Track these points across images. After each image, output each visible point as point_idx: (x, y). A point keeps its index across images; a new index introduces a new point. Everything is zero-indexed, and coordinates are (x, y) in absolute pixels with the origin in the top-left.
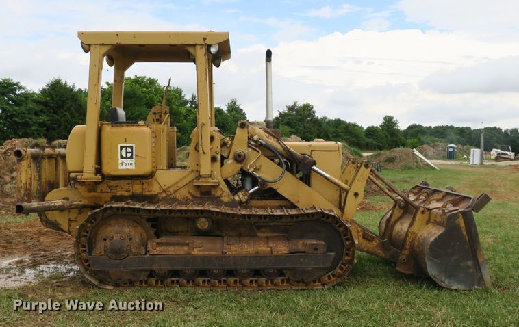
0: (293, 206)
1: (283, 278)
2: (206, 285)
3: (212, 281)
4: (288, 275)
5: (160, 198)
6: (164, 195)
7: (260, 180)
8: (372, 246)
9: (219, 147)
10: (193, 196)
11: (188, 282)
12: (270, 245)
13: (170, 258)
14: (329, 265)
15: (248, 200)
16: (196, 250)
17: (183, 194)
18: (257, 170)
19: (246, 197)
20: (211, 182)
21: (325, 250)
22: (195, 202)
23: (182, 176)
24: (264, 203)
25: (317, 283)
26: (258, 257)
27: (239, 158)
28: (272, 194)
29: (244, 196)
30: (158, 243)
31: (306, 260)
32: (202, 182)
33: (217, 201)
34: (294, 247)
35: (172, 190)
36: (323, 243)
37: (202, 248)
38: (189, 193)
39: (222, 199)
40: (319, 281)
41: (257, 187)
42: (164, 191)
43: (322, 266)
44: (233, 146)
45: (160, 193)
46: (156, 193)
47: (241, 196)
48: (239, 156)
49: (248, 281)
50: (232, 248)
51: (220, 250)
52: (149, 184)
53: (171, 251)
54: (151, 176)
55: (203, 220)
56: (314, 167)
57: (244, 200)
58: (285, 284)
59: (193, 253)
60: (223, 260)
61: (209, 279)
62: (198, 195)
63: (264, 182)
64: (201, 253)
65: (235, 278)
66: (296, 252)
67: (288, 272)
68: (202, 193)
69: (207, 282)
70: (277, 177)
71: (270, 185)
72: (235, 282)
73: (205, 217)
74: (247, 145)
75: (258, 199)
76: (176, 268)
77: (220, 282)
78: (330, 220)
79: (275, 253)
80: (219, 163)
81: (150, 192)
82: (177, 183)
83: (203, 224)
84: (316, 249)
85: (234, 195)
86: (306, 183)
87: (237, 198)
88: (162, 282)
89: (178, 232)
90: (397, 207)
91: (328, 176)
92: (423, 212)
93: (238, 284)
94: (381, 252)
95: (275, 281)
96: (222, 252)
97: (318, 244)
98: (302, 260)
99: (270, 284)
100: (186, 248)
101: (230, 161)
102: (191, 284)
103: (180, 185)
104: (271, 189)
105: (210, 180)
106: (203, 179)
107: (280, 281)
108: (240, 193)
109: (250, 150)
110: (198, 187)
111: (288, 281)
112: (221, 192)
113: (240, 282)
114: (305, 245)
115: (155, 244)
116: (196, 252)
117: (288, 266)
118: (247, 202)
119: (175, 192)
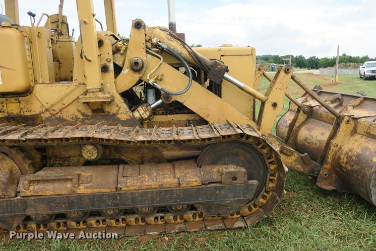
0: (203, 122)
1: (194, 212)
2: (101, 225)
3: (108, 221)
4: (201, 209)
5: (44, 118)
6: (47, 115)
7: (162, 92)
8: (290, 161)
9: (111, 53)
10: (84, 115)
11: (78, 223)
12: (178, 176)
13: (48, 200)
14: (250, 196)
15: (150, 116)
16: (81, 187)
17: (71, 112)
18: (159, 80)
19: (148, 113)
20: (101, 97)
21: (246, 179)
22: (86, 121)
23: (67, 91)
24: (169, 117)
25: (235, 216)
26: (163, 192)
27: (137, 67)
28: (179, 108)
29: (145, 112)
30: (30, 182)
31: (223, 193)
32: (90, 98)
33: (113, 119)
34: (208, 178)
35: (57, 108)
36: (244, 170)
37: (90, 184)
38: (79, 111)
39: (119, 116)
40: (238, 213)
41: (160, 101)
42: (47, 110)
43: (242, 198)
44: (128, 52)
45: (43, 113)
46: (37, 113)
47: (141, 112)
48: (136, 63)
49: (152, 218)
50: (130, 181)
51: (114, 186)
52: (27, 102)
53: (50, 190)
54: (27, 92)
55: (90, 147)
56: (226, 75)
57: (145, 116)
58: (198, 219)
59: (79, 192)
60: (118, 198)
61: (103, 218)
62: (89, 113)
63: (168, 96)
64: (89, 191)
65: (136, 216)
66: (210, 183)
67: (201, 206)
68: (94, 111)
69: (101, 222)
70: (182, 89)
71: (174, 98)
72: (137, 220)
73: (92, 144)
74: (145, 51)
75: (163, 114)
76: (57, 211)
77: (117, 220)
78: (251, 140)
79: (184, 185)
80: (112, 73)
81: (30, 111)
82: (62, 99)
83: (90, 153)
84: (235, 178)
85: (133, 111)
86: (216, 94)
87: (136, 114)
88: (45, 226)
89: (70, 157)
90: (301, 112)
91: (242, 85)
92: (348, 121)
93: (140, 223)
94: (299, 167)
95: (185, 216)
96: (116, 188)
97: (237, 172)
98: (217, 192)
99: (179, 220)
100: (69, 185)
101: (126, 71)
102: (82, 226)
103: (67, 101)
104: (177, 102)
105: (100, 95)
106: (91, 94)
107: (191, 216)
108: (140, 109)
109: (149, 56)
110: (87, 103)
111: (201, 215)
112: (117, 109)
113: (143, 220)
114: (220, 173)
115: (27, 182)
116: (82, 190)
117: (200, 200)
118: (149, 118)
119: (61, 110)
